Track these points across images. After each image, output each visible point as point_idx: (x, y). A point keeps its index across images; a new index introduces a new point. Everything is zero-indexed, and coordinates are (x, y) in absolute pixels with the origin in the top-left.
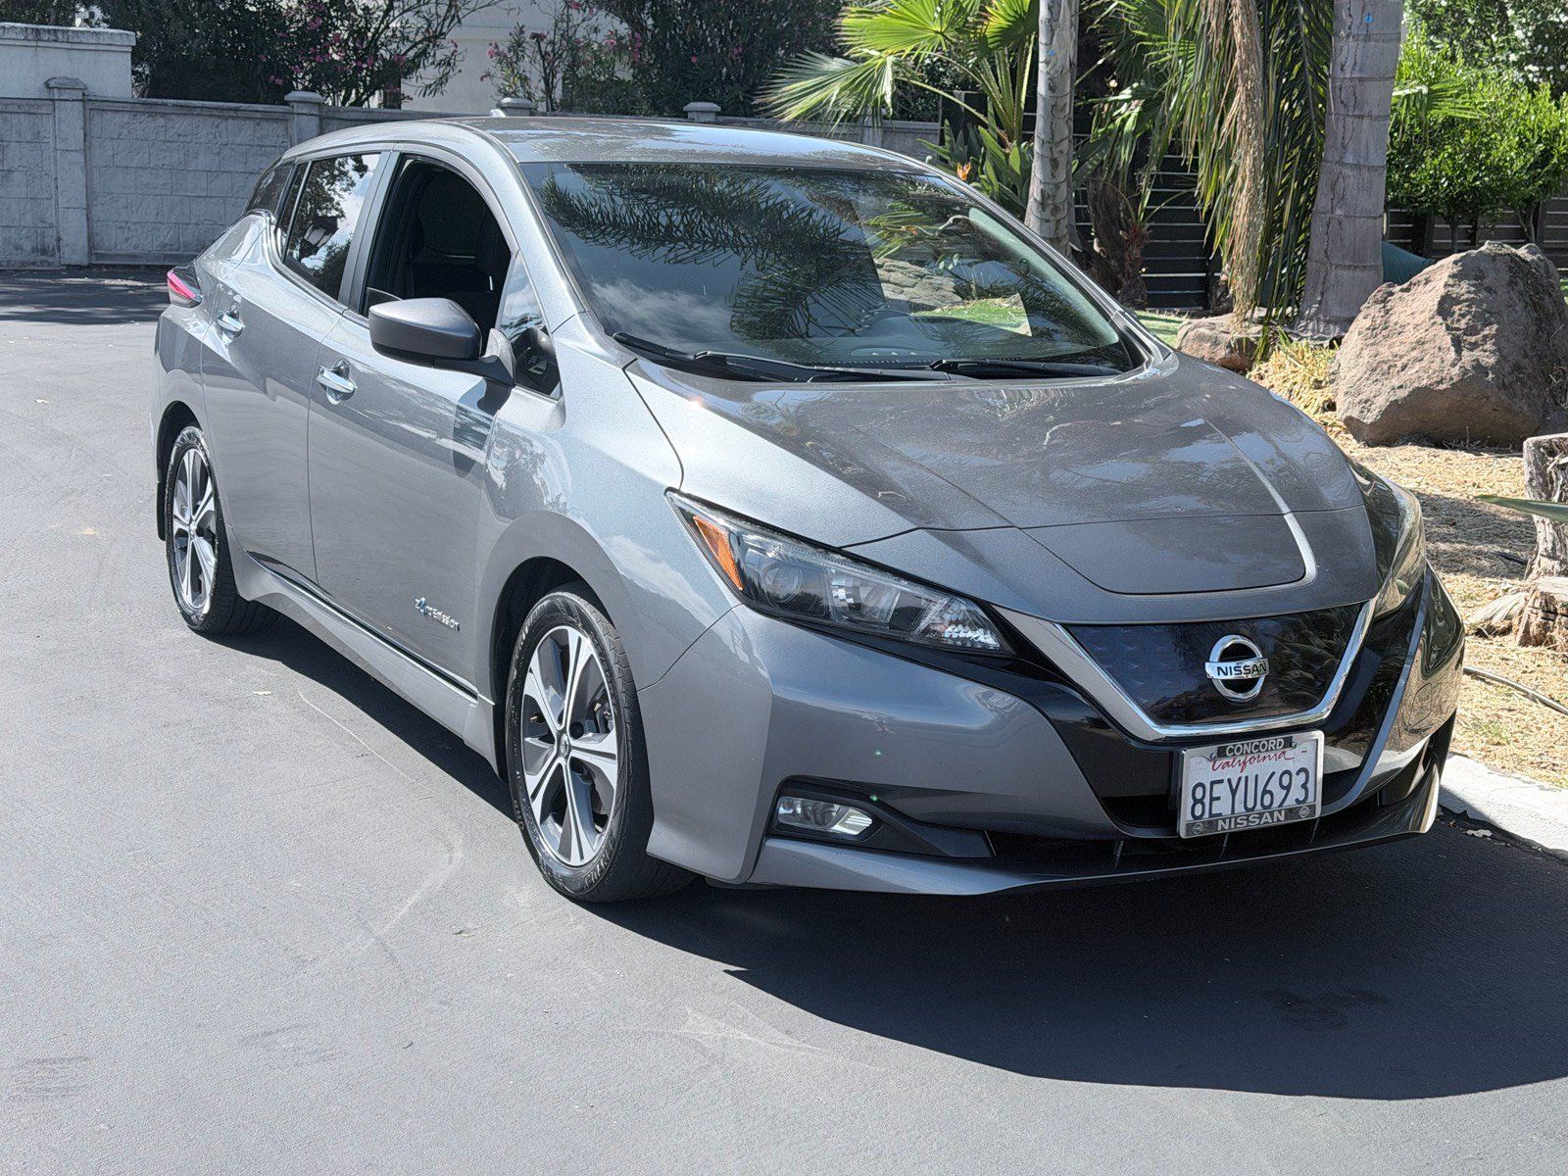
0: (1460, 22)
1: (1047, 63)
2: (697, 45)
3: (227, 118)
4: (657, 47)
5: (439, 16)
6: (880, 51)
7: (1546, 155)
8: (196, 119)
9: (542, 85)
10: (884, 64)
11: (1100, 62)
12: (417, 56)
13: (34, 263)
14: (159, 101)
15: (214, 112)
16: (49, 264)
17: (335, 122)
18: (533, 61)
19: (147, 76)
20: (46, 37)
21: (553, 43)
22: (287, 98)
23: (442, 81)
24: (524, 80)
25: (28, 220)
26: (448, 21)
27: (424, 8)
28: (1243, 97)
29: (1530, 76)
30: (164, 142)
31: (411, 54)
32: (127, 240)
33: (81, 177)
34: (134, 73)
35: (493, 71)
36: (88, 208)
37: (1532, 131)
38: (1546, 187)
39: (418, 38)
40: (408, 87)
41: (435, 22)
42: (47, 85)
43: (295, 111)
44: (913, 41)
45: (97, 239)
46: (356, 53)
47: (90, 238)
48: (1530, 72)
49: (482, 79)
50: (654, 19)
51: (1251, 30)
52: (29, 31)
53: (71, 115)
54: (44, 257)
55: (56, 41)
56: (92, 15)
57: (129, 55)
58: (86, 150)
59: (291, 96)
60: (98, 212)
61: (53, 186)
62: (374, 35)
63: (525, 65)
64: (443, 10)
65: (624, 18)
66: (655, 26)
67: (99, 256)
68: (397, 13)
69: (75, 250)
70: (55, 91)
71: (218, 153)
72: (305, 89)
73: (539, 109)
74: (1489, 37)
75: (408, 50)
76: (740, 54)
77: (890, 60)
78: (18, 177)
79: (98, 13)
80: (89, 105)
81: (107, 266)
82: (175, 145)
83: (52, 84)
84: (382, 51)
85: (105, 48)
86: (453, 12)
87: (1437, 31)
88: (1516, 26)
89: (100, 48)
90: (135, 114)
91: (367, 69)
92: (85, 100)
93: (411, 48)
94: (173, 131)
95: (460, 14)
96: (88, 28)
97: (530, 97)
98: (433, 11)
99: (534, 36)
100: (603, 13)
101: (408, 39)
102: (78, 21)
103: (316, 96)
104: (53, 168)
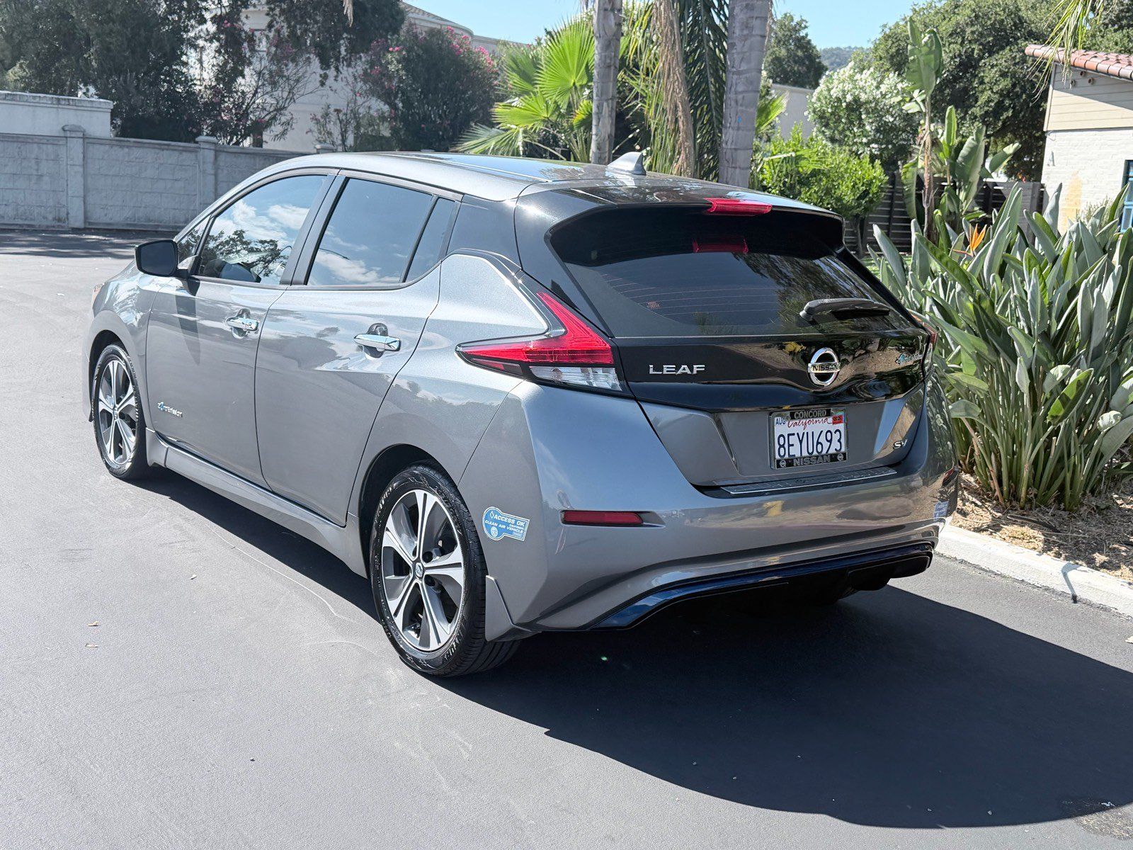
0: (838, 120)
1: (596, 135)
2: (425, 118)
3: (163, 150)
4: (404, 119)
5: (283, 98)
6: (517, 126)
7: (866, 193)
8: (147, 150)
9: (340, 137)
10: (518, 132)
11: (630, 136)
12: (271, 119)
13: (54, 227)
14: (126, 139)
15: (157, 146)
16: (62, 227)
17: (224, 154)
18: (335, 124)
19: (119, 126)
20: (63, 102)
21: (346, 114)
22: (197, 139)
23: (284, 133)
24: (330, 134)
25: (51, 203)
26: (288, 101)
27: (275, 93)
28: (684, 156)
29: (873, 150)
30: (128, 162)
31: (267, 118)
32: (106, 215)
33: (80, 179)
34: (112, 123)
35: (313, 128)
36: (85, 197)
37: (859, 179)
38: (866, 209)
39: (271, 110)
40: (267, 136)
41: (281, 102)
42: (63, 129)
43: (201, 147)
44: (532, 122)
45: (89, 214)
46: (236, 117)
47: (85, 213)
48: (873, 148)
49: (307, 133)
50: (403, 104)
51: (687, 123)
52: (54, 99)
53: (76, 146)
54: (59, 224)
55: (69, 105)
56: (88, 90)
57: (109, 114)
58: (84, 166)
59: (199, 139)
60: (90, 200)
61: (66, 184)
62: (246, 108)
63: (330, 127)
64: (285, 94)
65: (386, 103)
66: (403, 107)
67: (90, 223)
68: (259, 95)
69: (77, 221)
70: (68, 133)
71: (158, 168)
72: (207, 135)
73: (339, 150)
74: (853, 129)
75: (266, 116)
76: (448, 124)
77: (521, 130)
78: (46, 179)
79: (92, 90)
80: (87, 141)
81: (94, 229)
82: (133, 164)
83: (66, 128)
84: (251, 116)
85: (96, 109)
86: (291, 95)
87: (827, 126)
88: (866, 124)
89: (94, 109)
90: (112, 146)
91: (242, 125)
92: (84, 138)
93: (267, 114)
94: (132, 157)
95: (295, 97)
96: (86, 99)
97: (333, 143)
98: (280, 95)
99: (336, 110)
100: (375, 99)
101: (265, 109)
102: (80, 94)
103: (213, 139)
104: (65, 174)
